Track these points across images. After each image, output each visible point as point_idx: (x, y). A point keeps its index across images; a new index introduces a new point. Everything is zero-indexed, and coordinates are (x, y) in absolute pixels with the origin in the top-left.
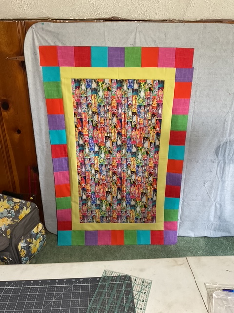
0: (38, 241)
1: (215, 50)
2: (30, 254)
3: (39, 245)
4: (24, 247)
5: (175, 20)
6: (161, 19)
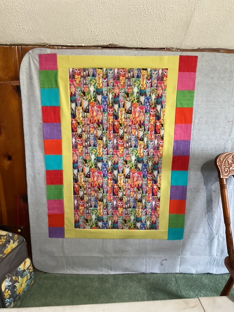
2: (15, 295)
3: (26, 285)
4: (8, 286)
5: (173, 48)
6: (159, 47)
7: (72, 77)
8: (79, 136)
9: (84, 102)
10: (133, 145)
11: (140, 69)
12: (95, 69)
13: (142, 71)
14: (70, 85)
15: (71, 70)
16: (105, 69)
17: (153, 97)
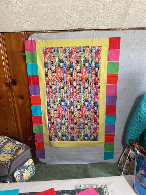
0: (29, 171)
1: (141, 45)
2: (23, 180)
3: (30, 174)
4: (18, 175)
5: (117, 28)
6: (108, 28)
7: (45, 53)
8: (50, 87)
9: (53, 67)
10: (82, 92)
11: (85, 47)
12: (58, 48)
13: (86, 48)
14: (44, 57)
15: (44, 49)
16: (64, 48)
17: (93, 63)
